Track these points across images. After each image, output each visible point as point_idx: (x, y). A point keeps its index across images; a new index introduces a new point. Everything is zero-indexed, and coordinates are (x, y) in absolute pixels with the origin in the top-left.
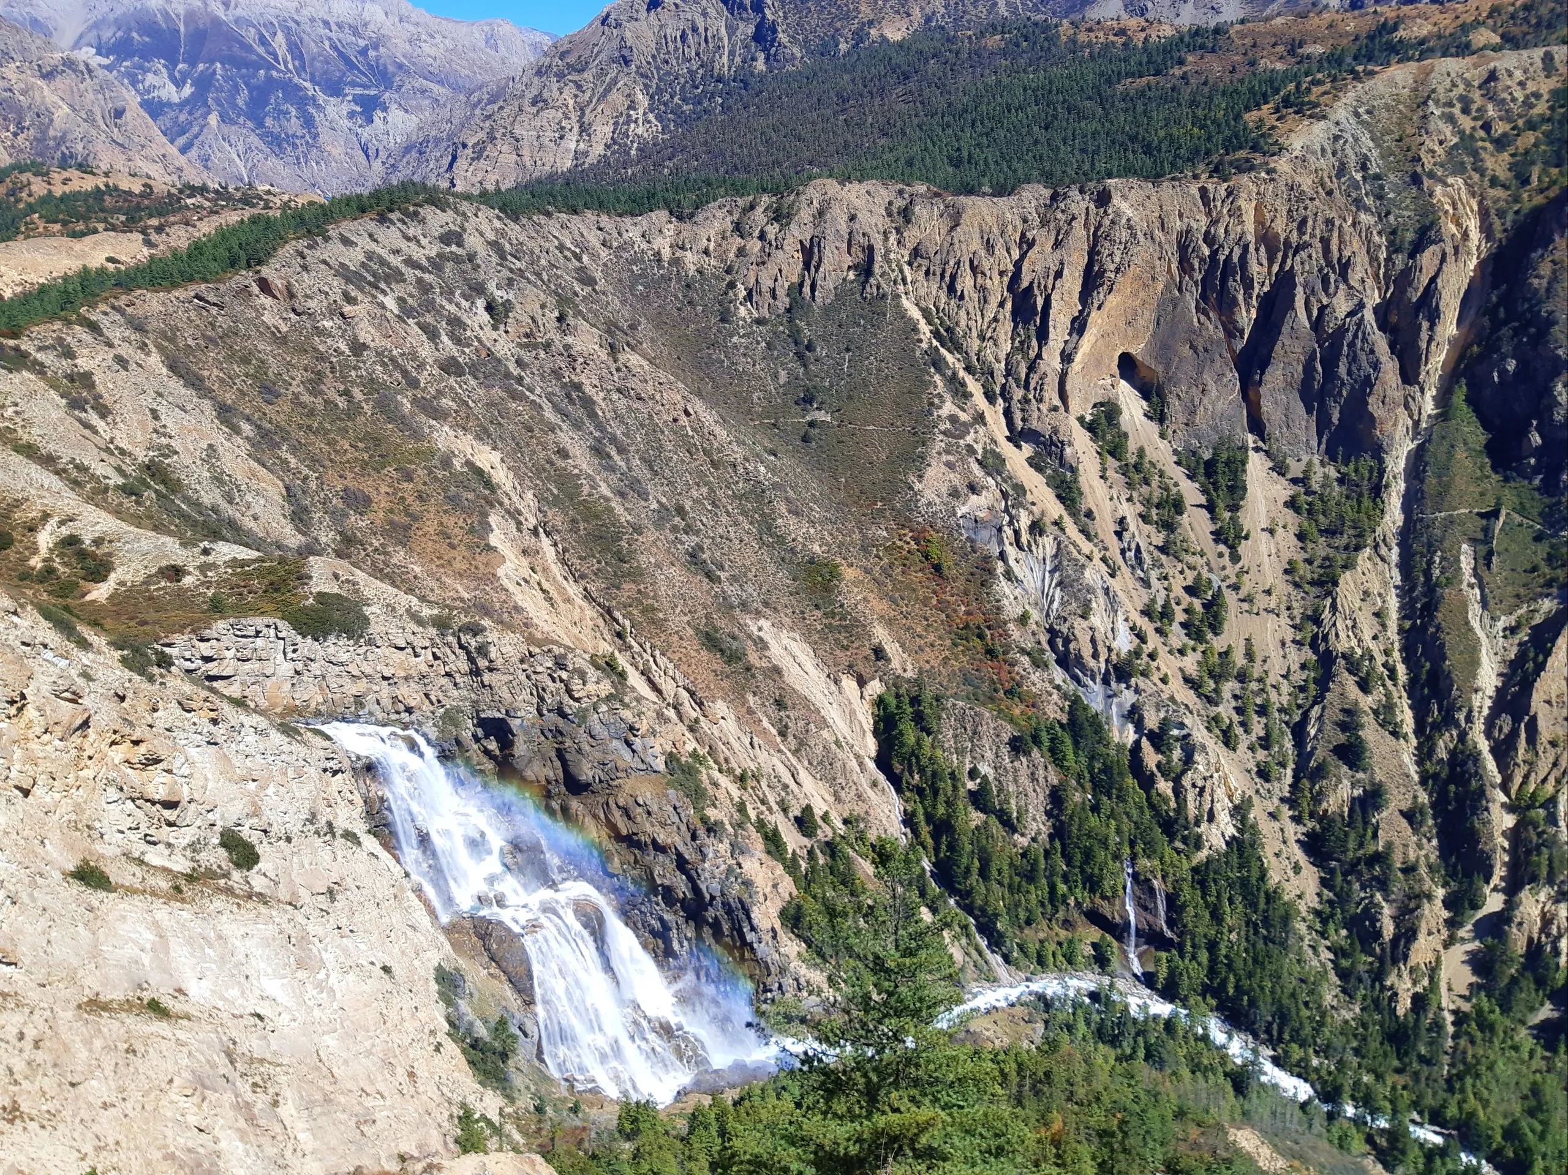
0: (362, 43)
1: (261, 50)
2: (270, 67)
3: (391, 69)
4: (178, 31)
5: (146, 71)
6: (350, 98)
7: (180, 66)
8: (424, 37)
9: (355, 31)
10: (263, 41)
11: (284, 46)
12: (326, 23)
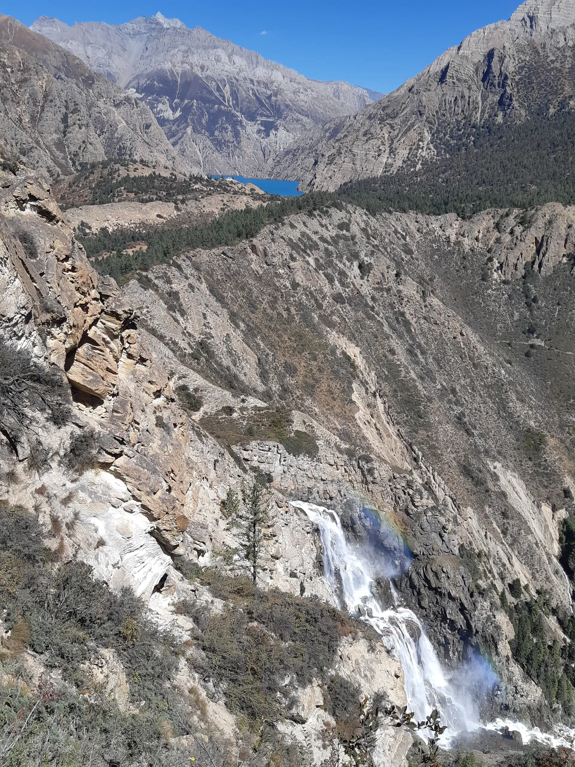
0: (269, 92)
1: (217, 94)
2: (221, 104)
3: (282, 107)
4: (177, 82)
5: (159, 102)
6: (259, 122)
7: (176, 100)
8: (302, 90)
9: (266, 86)
10: (219, 89)
11: (229, 92)
12: (252, 81)
